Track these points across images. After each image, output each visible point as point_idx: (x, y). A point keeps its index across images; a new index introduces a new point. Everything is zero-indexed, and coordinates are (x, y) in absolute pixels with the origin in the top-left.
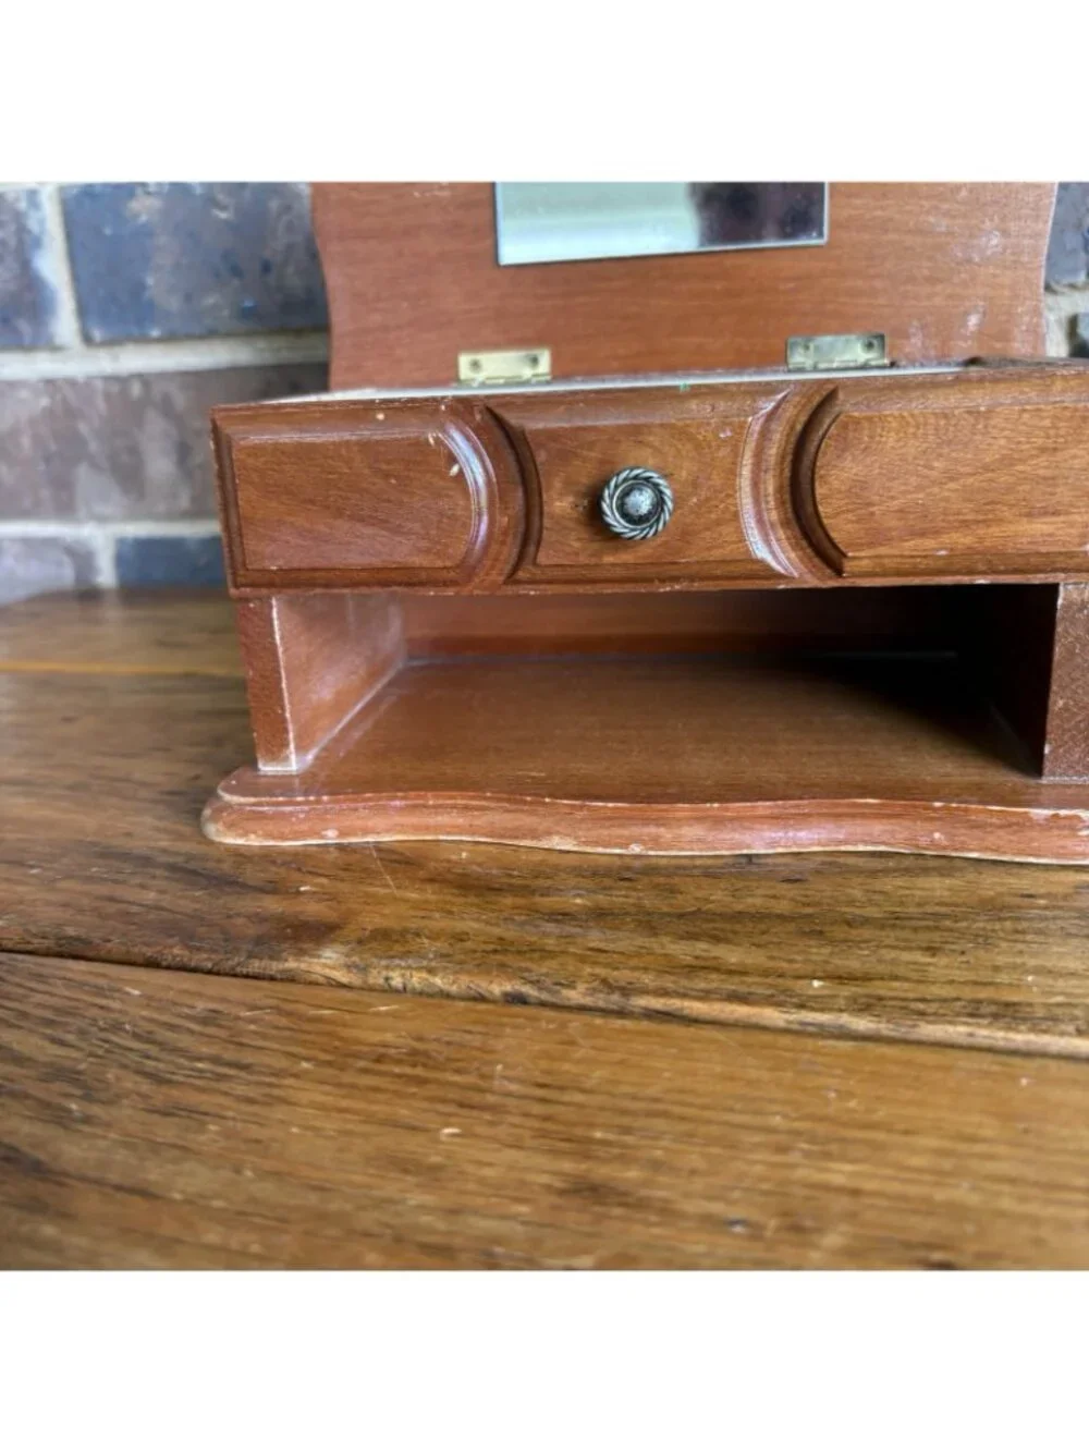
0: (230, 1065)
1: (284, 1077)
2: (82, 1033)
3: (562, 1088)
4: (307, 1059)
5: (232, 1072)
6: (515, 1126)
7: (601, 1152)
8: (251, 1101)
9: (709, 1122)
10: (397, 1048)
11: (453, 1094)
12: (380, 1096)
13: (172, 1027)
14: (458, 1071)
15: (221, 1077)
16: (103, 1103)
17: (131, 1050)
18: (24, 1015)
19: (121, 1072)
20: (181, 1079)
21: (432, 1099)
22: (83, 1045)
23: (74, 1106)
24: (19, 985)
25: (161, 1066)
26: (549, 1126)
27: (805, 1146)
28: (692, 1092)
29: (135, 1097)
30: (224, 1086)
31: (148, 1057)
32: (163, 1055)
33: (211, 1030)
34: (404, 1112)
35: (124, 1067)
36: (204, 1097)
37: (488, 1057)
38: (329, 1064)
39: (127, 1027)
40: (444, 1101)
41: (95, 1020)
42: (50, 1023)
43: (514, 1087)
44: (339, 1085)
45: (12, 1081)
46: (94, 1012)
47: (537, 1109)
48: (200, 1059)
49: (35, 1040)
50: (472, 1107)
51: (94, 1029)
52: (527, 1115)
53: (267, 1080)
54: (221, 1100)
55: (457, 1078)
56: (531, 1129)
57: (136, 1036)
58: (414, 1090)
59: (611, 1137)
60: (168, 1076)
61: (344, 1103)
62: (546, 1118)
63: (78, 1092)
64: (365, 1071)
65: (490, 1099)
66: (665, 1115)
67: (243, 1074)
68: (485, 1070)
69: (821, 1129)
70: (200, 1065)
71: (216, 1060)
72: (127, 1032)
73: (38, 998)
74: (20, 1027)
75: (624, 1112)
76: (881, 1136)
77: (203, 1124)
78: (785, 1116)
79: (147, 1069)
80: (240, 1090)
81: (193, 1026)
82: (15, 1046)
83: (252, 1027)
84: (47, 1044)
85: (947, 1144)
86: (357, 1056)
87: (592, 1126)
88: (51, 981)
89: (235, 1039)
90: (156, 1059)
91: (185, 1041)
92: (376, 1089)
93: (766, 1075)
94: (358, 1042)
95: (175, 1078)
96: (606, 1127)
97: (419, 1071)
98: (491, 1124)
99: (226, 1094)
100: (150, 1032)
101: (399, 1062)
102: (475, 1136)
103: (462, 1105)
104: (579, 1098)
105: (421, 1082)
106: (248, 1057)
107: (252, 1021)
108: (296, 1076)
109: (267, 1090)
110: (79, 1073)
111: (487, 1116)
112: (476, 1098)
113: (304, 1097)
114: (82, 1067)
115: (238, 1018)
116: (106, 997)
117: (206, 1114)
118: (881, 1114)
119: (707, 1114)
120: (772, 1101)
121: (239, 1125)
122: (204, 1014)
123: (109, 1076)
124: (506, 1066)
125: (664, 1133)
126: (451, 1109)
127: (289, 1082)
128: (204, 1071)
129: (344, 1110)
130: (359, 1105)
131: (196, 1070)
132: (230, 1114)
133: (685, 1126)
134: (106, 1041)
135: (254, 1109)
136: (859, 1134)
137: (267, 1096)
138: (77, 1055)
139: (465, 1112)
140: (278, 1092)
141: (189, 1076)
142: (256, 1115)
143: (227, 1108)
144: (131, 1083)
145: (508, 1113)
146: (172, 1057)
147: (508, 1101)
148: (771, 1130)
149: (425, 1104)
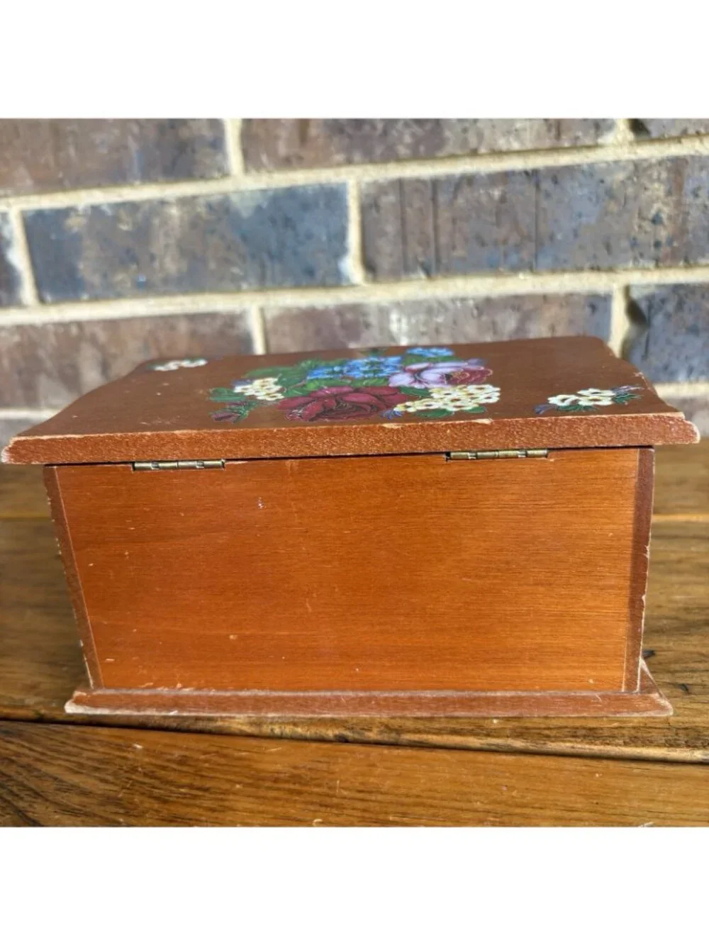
0: (199, 789)
1: (229, 794)
2: (115, 774)
3: (370, 792)
4: (239, 783)
5: (200, 793)
6: (349, 815)
8: (213, 810)
9: (445, 807)
10: (285, 773)
11: (315, 799)
12: (280, 803)
13: (164, 768)
14: (319, 786)
15: (195, 797)
16: (136, 816)
17: (144, 783)
18: (81, 765)
19: (142, 798)
20: (175, 799)
21: (306, 803)
22: (118, 782)
24: (74, 746)
25: (162, 792)
26: (367, 815)
27: (492, 819)
28: (436, 791)
29: (151, 812)
30: (198, 802)
31: (154, 787)
32: (161, 786)
33: (185, 769)
34: (293, 811)
35: (143, 794)
36: (188, 810)
37: (331, 776)
38: (250, 785)
39: (140, 769)
40: (312, 803)
41: (120, 766)
42: (97, 769)
43: (345, 793)
44: (257, 797)
45: (85, 806)
46: (118, 761)
47: (359, 805)
48: (183, 786)
49: (91, 781)
50: (326, 806)
51: (122, 772)
52: (355, 809)
53: (220, 796)
54: (196, 810)
55: (316, 790)
56: (358, 817)
57: (145, 775)
58: (296, 798)
59: (397, 819)
60: (167, 798)
61: (261, 808)
62: (364, 810)
63: (122, 811)
64: (269, 788)
65: (335, 801)
66: (423, 805)
67: (207, 794)
68: (331, 784)
69: (500, 809)
70: (183, 790)
71: (191, 787)
72: (140, 772)
73: (86, 754)
74: (82, 773)
75: (403, 804)
76: (528, 811)
78: (482, 802)
79: (155, 795)
80: (207, 804)
81: (174, 766)
82: (81, 785)
83: (207, 765)
84: (97, 782)
85: (559, 814)
86: (263, 779)
87: (386, 813)
88: (92, 742)
89: (199, 773)
90: (159, 789)
91: (172, 776)
92: (277, 799)
93: (471, 779)
94: (263, 771)
95: (171, 799)
96: (395, 813)
97: (297, 787)
98: (337, 815)
99: (199, 807)
100: (153, 772)
101: (287, 782)
102: (330, 822)
103: (321, 805)
104: (380, 797)
105: (299, 793)
106: (208, 784)
107: (206, 761)
108: (234, 794)
109: (221, 803)
110: (120, 799)
111: (335, 811)
112: (328, 800)
113: (240, 805)
114: (120, 796)
115: (198, 760)
116: (124, 751)
117: (191, 819)
118: (529, 797)
119: (445, 803)
120: (475, 794)
122: (179, 758)
123: (136, 800)
124: (341, 781)
125: (422, 815)
126: (317, 808)
127: (231, 797)
128: (185, 794)
129: (262, 812)
130: (270, 808)
131: (181, 793)
132: (203, 818)
133: (432, 811)
134: (130, 779)
135: (215, 815)
136: (518, 811)
137: (221, 806)
138: (116, 788)
139: (323, 809)
140: (227, 804)
141: (178, 797)
142: (216, 818)
143: (201, 815)
144: (148, 803)
145: (344, 808)
146: (167, 787)
147: (344, 802)
148: (476, 811)
149: (303, 806)
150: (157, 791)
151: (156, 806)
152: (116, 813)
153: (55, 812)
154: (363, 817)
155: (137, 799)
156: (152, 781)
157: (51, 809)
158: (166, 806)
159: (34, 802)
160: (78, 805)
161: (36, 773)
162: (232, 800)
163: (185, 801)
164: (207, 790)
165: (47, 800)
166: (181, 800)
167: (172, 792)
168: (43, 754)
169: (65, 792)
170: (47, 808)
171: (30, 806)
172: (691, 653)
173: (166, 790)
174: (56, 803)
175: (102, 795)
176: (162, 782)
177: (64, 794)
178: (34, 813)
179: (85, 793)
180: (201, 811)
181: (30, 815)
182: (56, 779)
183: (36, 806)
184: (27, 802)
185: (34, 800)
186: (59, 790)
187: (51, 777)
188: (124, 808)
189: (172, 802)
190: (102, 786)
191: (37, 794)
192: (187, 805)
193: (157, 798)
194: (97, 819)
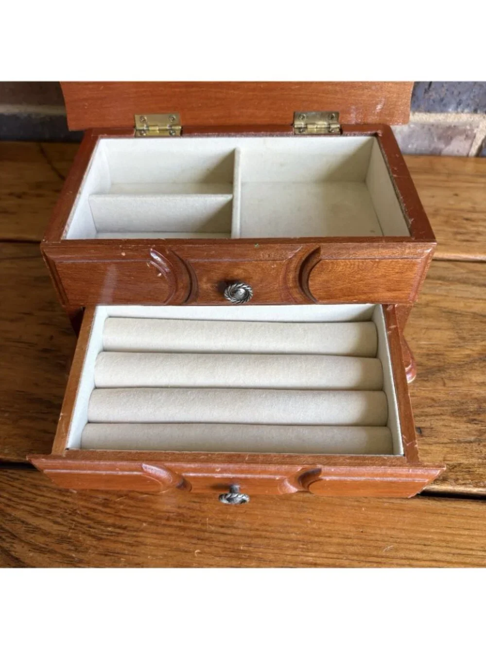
0: (119, 527)
1: (139, 531)
2: (62, 517)
3: (228, 527)
4: (145, 522)
5: (121, 531)
6: (216, 547)
7: (243, 555)
8: (131, 545)
9: (273, 538)
10: (173, 513)
11: (194, 534)
12: (173, 538)
13: (94, 510)
14: (195, 522)
15: (118, 534)
16: (83, 552)
17: (84, 524)
18: (38, 509)
19: (84, 536)
21: (189, 537)
22: (66, 523)
23: (74, 555)
24: (29, 492)
25: (96, 531)
26: (227, 546)
27: (301, 546)
28: (267, 525)
29: (92, 548)
30: (120, 539)
31: (90, 527)
32: (95, 525)
33: (108, 510)
34: (182, 544)
35: (84, 533)
36: (115, 545)
37: (203, 515)
38: (151, 523)
39: (78, 512)
40: (193, 538)
41: (64, 509)
42: (49, 513)
43: (213, 528)
44: (158, 533)
45: (47, 545)
46: (63, 505)
47: (222, 538)
48: (109, 526)
49: (48, 523)
50: (202, 540)
51: (66, 514)
52: (219, 541)
53: (135, 534)
54: (120, 546)
55: (194, 526)
56: (221, 547)
57: (83, 516)
58: (182, 533)
59: (246, 548)
60: (100, 536)
61: (162, 542)
62: (226, 542)
63: (73, 548)
64: (165, 525)
65: (207, 535)
66: (260, 536)
67: (125, 532)
68: (203, 521)
69: (306, 538)
70: (109, 529)
71: (114, 526)
72: (78, 514)
73: (40, 499)
74: (40, 516)
75: (249, 537)
76: (322, 539)
77: (120, 558)
78: (296, 534)
79: (92, 534)
80: (128, 540)
81: (100, 508)
82: (41, 526)
83: (122, 507)
84: (51, 524)
85: (340, 541)
86: (161, 518)
87: (239, 544)
88: (41, 488)
89: (117, 514)
91: (101, 517)
92: (170, 534)
93: (288, 515)
94: (159, 511)
95: (103, 537)
96: (244, 544)
97: (182, 524)
98: (209, 546)
99: (122, 543)
100: (87, 514)
101: (175, 520)
102: (205, 553)
103: (199, 539)
104: (234, 531)
105: (184, 529)
106: (126, 523)
107: (121, 503)
108: (142, 531)
109: (136, 539)
110: (69, 538)
111: (207, 543)
112: (202, 535)
113: (148, 541)
114: (69, 535)
115: (115, 503)
116: (64, 495)
117: (118, 553)
118: (324, 527)
119: (273, 535)
120: (291, 527)
121: (131, 557)
122: (103, 501)
123: (81, 539)
124: (209, 518)
125: (260, 545)
126: (196, 541)
127: (141, 534)
128: (112, 532)
129: (163, 546)
130: (167, 543)
131: (109, 532)
132: (126, 552)
133: (266, 541)
134: (74, 521)
135: (133, 549)
136: (316, 539)
137: (136, 542)
138: (65, 529)
139: (200, 542)
140: (139, 539)
141: (107, 535)
142: (135, 551)
143: (124, 550)
144: (89, 541)
145: (213, 541)
146: (99, 526)
147: (213, 535)
148: (291, 540)
149: (187, 540)
150: (94, 530)
151: (95, 543)
152: (69, 550)
153: (29, 550)
154: (225, 548)
155: (81, 537)
156: (88, 522)
157: (26, 548)
158: (101, 543)
159: (13, 543)
160: (43, 544)
161: (8, 518)
162: (142, 537)
163: (112, 538)
164: (125, 528)
165: (21, 541)
166: (109, 537)
167: (102, 530)
168: (9, 500)
169: (33, 533)
170: (23, 547)
171: (12, 546)
172: (427, 398)
173: (99, 529)
174: (29, 544)
175: (58, 535)
176: (95, 523)
177: (32, 535)
178: (15, 552)
179: (45, 534)
180: (124, 547)
181: (13, 553)
182: (23, 522)
183: (15, 545)
184: (8, 543)
185: (13, 541)
186: (28, 531)
187: (19, 520)
188: (74, 545)
189: (105, 539)
190: (56, 527)
191: (14, 536)
192: (115, 542)
193: (93, 536)
194: (58, 555)
